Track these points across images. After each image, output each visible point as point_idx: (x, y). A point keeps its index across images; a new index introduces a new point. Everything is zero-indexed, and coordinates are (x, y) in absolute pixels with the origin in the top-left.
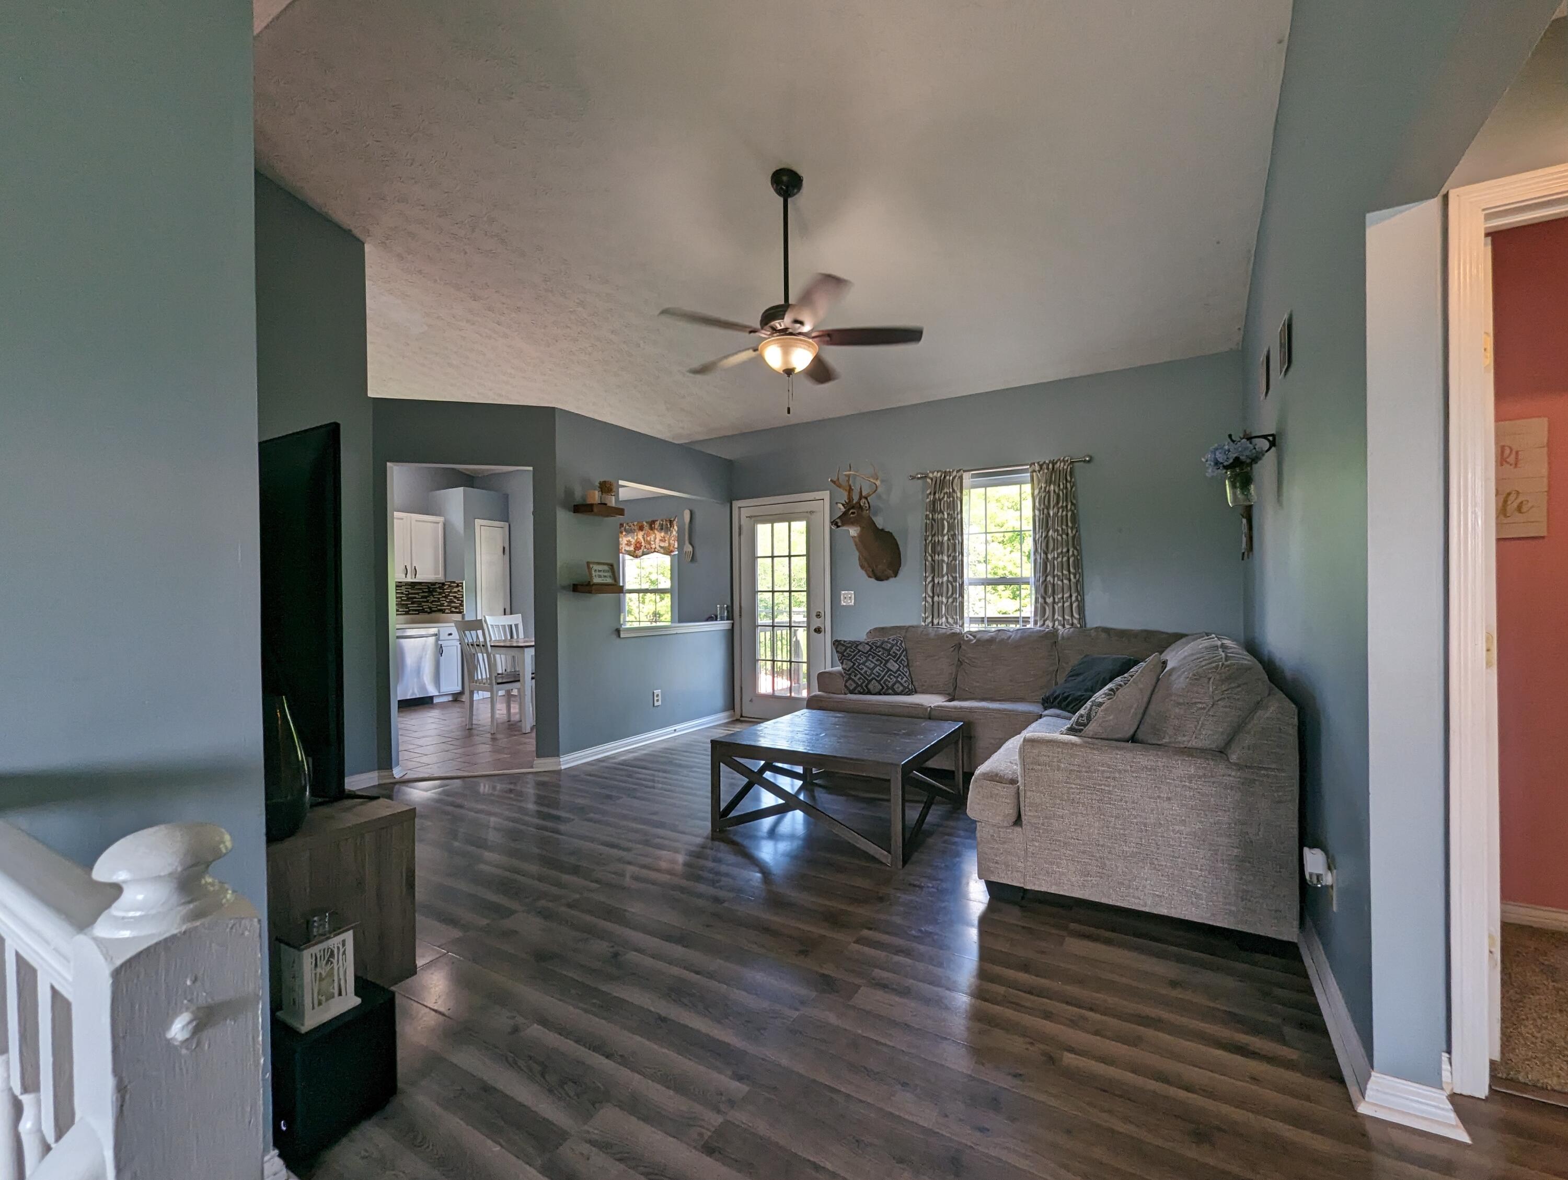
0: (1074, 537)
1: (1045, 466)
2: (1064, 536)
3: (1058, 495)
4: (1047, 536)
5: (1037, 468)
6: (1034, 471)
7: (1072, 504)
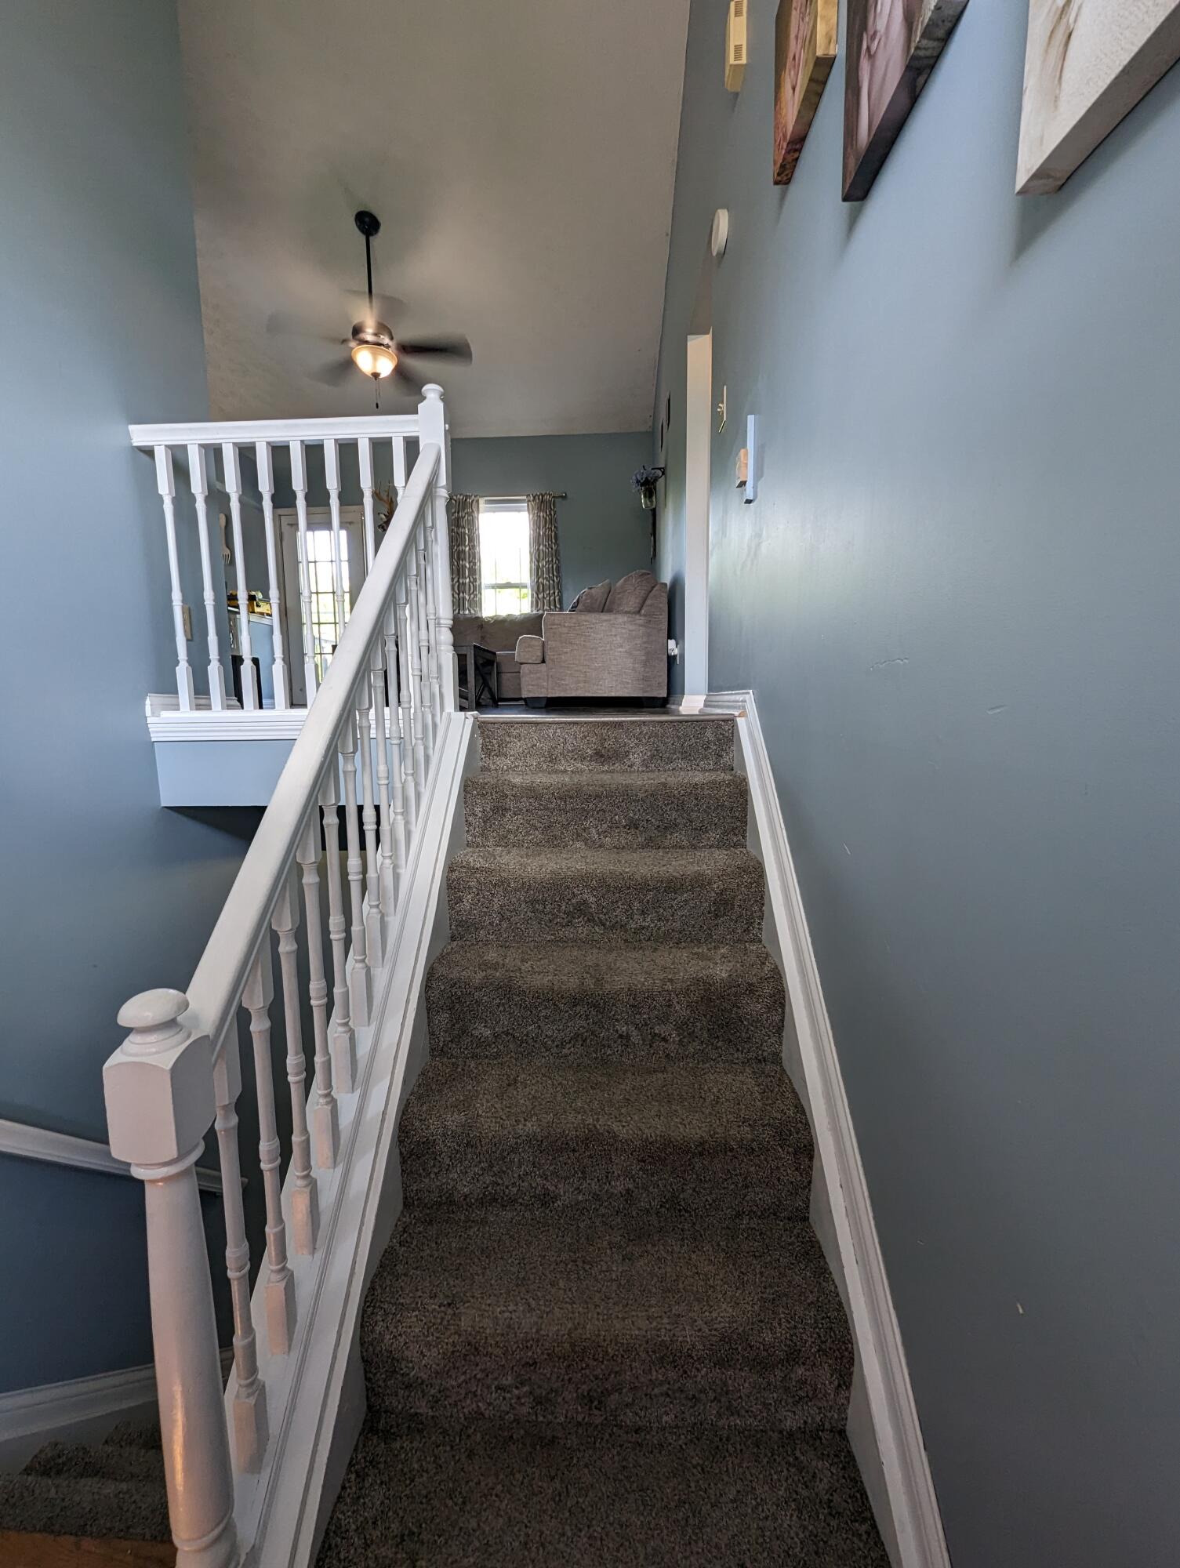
0: (556, 551)
1: (537, 497)
2: (550, 549)
3: (546, 519)
4: (538, 549)
5: (532, 498)
6: (529, 501)
7: (555, 527)
